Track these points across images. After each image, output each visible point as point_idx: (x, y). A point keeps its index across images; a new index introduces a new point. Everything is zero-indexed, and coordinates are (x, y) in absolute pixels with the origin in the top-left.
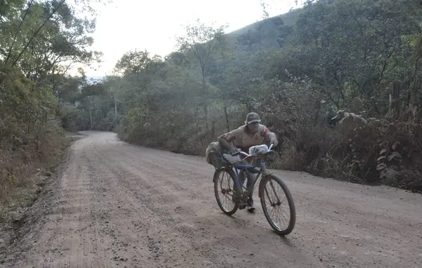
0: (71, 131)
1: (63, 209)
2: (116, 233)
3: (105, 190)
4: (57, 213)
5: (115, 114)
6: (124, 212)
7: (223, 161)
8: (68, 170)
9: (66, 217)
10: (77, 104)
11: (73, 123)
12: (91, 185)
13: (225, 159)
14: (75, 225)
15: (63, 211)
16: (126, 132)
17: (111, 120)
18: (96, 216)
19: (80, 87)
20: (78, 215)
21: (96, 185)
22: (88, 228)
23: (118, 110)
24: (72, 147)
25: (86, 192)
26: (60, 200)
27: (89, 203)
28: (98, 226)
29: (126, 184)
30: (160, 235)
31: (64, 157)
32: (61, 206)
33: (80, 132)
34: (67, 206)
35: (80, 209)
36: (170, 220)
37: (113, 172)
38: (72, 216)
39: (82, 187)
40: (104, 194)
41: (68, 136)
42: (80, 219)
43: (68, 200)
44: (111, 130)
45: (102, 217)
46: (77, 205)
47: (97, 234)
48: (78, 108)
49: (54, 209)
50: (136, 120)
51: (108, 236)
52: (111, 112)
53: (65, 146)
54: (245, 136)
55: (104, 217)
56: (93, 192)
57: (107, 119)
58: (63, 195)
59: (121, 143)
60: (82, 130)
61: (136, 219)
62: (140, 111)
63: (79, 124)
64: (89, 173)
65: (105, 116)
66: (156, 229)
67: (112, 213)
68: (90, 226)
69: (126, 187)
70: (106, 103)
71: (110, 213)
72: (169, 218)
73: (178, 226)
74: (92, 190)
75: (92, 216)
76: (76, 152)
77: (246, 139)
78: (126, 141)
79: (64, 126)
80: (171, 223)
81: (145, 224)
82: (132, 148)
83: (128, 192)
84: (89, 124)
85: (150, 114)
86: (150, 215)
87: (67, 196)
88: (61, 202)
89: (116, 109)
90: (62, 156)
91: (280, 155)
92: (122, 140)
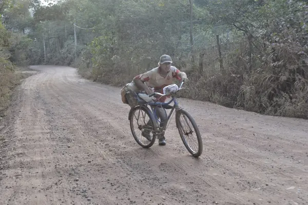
0: (20, 65)
1: (22, 163)
2: (89, 194)
3: (69, 140)
4: (15, 167)
5: (74, 44)
6: (97, 169)
7: (139, 100)
8: (21, 115)
9: (25, 172)
10: (27, 31)
11: (23, 56)
12: (51, 133)
13: (141, 98)
14: (38, 182)
15: (22, 165)
16: (88, 67)
17: (69, 51)
18: (62, 173)
19: (31, 10)
20: (40, 170)
21: (57, 134)
22: (55, 187)
23: (78, 38)
24: (22, 86)
25: (47, 142)
26: (17, 152)
27: (52, 157)
28: (66, 184)
29: (95, 133)
30: (144, 197)
31: (13, 98)
32: (18, 159)
33: (32, 67)
34: (26, 159)
35: (41, 164)
36: (155, 179)
37: (76, 118)
38: (34, 171)
39: (40, 135)
40: (69, 144)
41: (18, 72)
42: (43, 176)
43: (26, 151)
44: (69, 65)
45: (70, 174)
46: (38, 158)
47: (66, 194)
48: (29, 36)
49: (11, 163)
50: (101, 52)
51: (79, 196)
52: (69, 42)
53: (14, 85)
54: (158, 77)
55: (72, 173)
56: (55, 143)
57: (64, 50)
58: (19, 145)
59: (83, 80)
60: (33, 64)
61: (112, 177)
62: (106, 40)
63: (30, 57)
64: (46, 118)
65: (62, 47)
66: (138, 190)
67: (81, 169)
68: (56, 184)
69: (96, 137)
70: (64, 30)
71: (79, 168)
72: (152, 177)
73: (165, 186)
74: (53, 139)
75: (58, 171)
76: (28, 93)
77: (159, 79)
78: (89, 78)
79: (12, 60)
80: (156, 183)
81: (124, 183)
82: (98, 87)
83: (98, 143)
84: (42, 56)
85: (119, 45)
86: (129, 173)
87: (24, 147)
88: (18, 154)
89: (75, 37)
90: (11, 96)
91: (291, 98)
92: (83, 77)
